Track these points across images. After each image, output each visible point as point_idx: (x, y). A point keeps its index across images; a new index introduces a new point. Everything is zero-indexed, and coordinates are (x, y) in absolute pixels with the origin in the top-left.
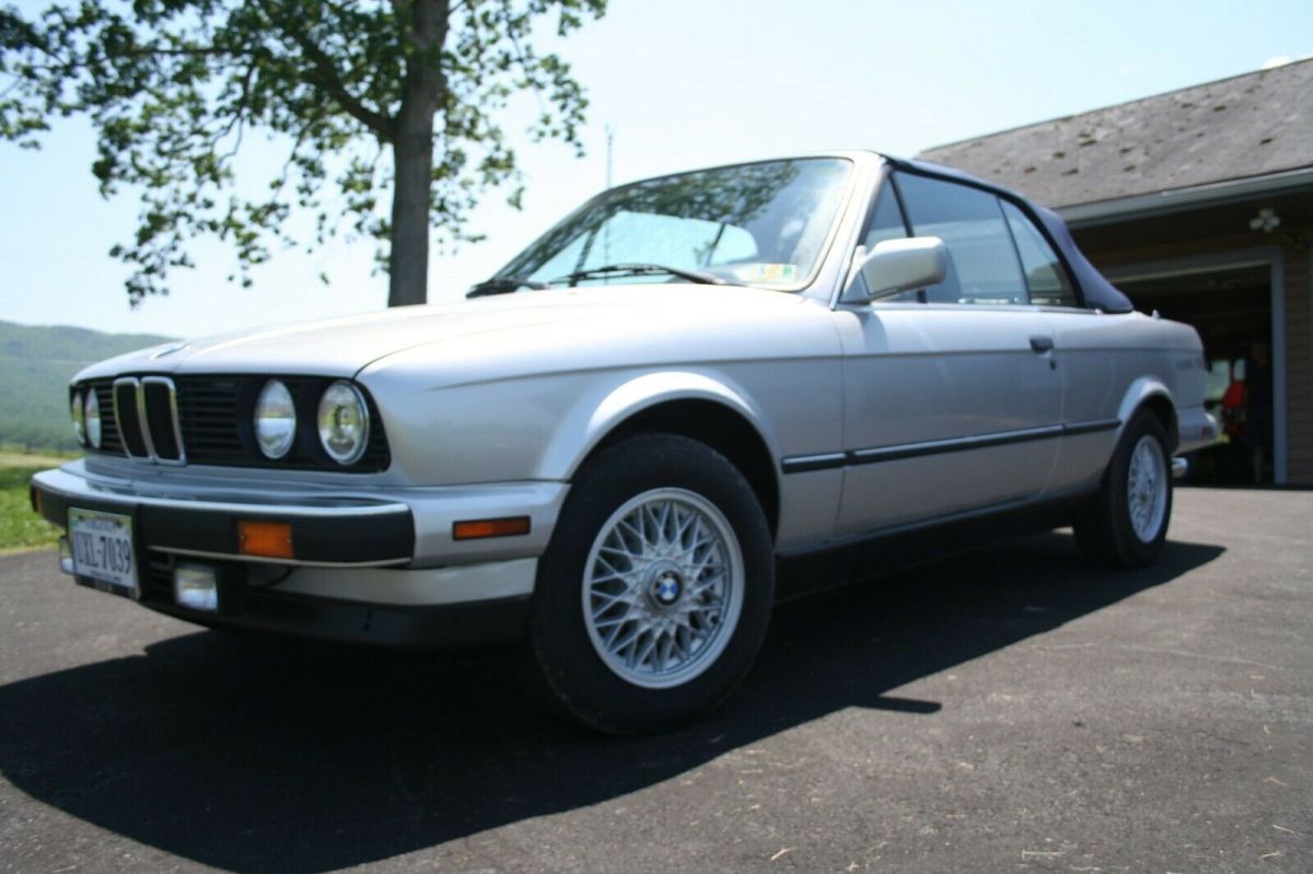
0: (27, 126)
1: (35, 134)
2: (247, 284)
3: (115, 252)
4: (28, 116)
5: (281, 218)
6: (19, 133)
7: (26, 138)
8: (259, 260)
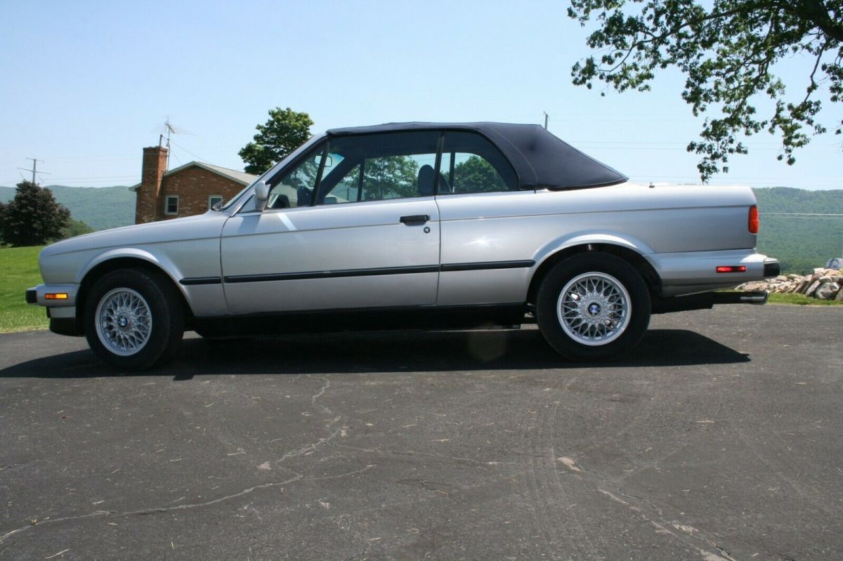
0: (642, 78)
1: (646, 82)
2: (791, 162)
3: (691, 147)
4: (641, 71)
5: (814, 112)
6: (637, 82)
7: (642, 85)
8: (800, 144)
